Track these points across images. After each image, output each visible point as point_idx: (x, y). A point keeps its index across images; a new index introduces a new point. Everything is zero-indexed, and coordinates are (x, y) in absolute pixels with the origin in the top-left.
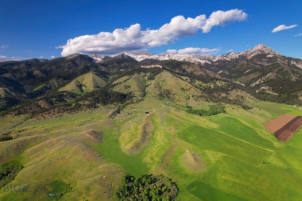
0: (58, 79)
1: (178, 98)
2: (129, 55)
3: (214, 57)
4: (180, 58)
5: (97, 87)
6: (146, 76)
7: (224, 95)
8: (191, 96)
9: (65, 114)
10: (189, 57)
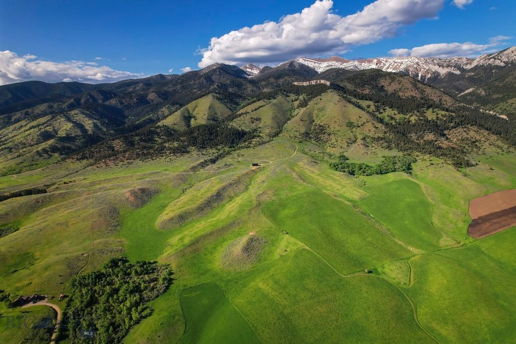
0: (171, 106)
1: (334, 140)
2: (306, 63)
3: (470, 61)
4: (399, 64)
5: (213, 120)
6: (296, 100)
7: (430, 137)
8: (360, 137)
9: (137, 161)
10: (417, 64)
